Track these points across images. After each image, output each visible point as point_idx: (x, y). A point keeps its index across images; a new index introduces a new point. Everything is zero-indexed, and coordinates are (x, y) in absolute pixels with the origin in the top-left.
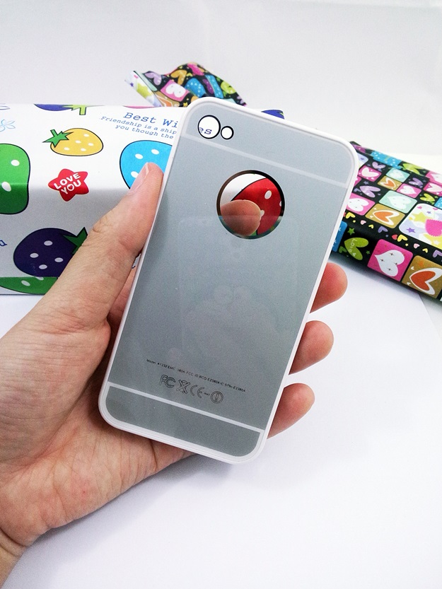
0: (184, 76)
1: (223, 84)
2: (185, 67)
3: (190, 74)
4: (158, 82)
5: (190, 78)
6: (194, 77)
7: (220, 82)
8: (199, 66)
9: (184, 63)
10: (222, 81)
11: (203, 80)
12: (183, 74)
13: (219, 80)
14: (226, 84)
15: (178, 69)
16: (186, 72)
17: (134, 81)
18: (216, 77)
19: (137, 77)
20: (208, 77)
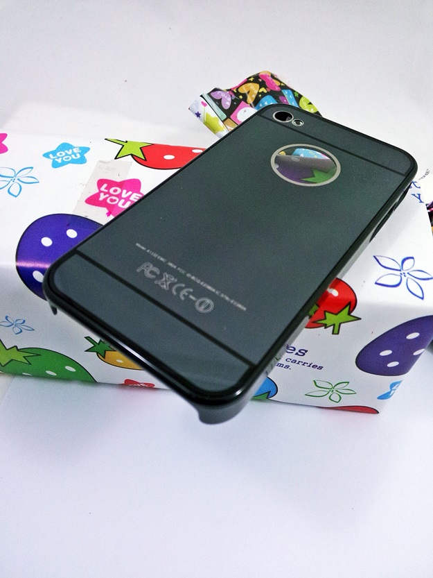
0: (256, 92)
1: (302, 99)
2: (257, 79)
3: (263, 90)
4: (227, 104)
5: (264, 95)
6: (268, 94)
7: (298, 98)
8: (273, 76)
9: (255, 73)
10: (300, 96)
11: (280, 98)
12: (254, 88)
13: (297, 95)
14: (306, 100)
15: (248, 81)
16: (257, 86)
17: (201, 109)
18: (293, 91)
19: (205, 105)
20: (285, 92)
